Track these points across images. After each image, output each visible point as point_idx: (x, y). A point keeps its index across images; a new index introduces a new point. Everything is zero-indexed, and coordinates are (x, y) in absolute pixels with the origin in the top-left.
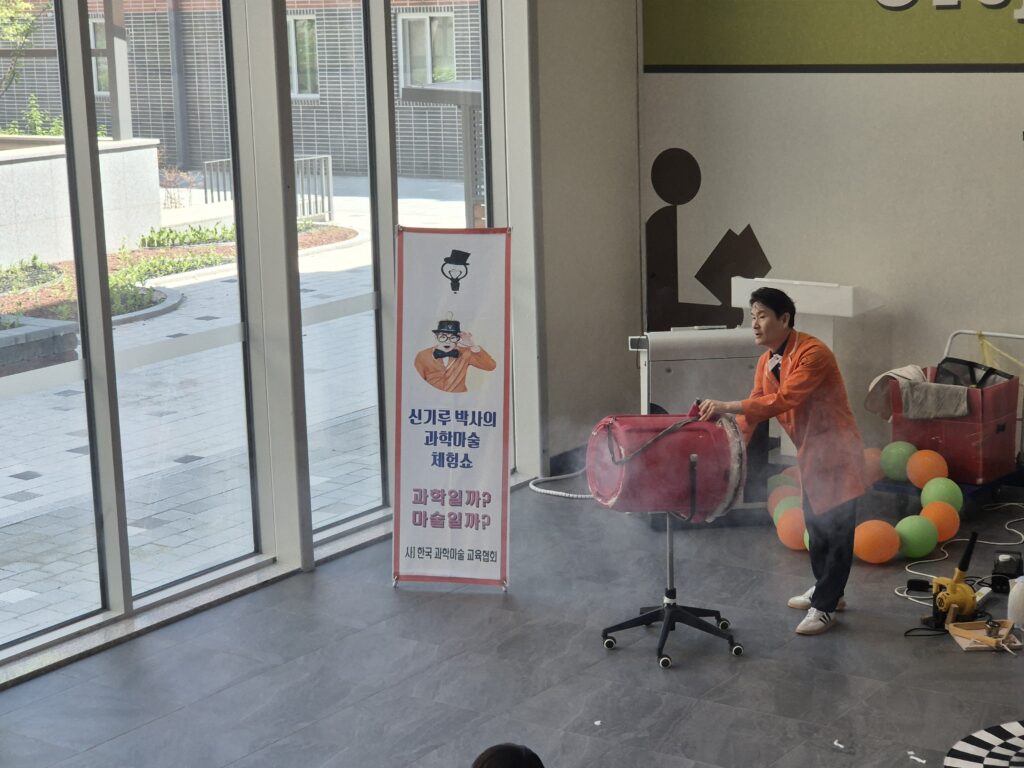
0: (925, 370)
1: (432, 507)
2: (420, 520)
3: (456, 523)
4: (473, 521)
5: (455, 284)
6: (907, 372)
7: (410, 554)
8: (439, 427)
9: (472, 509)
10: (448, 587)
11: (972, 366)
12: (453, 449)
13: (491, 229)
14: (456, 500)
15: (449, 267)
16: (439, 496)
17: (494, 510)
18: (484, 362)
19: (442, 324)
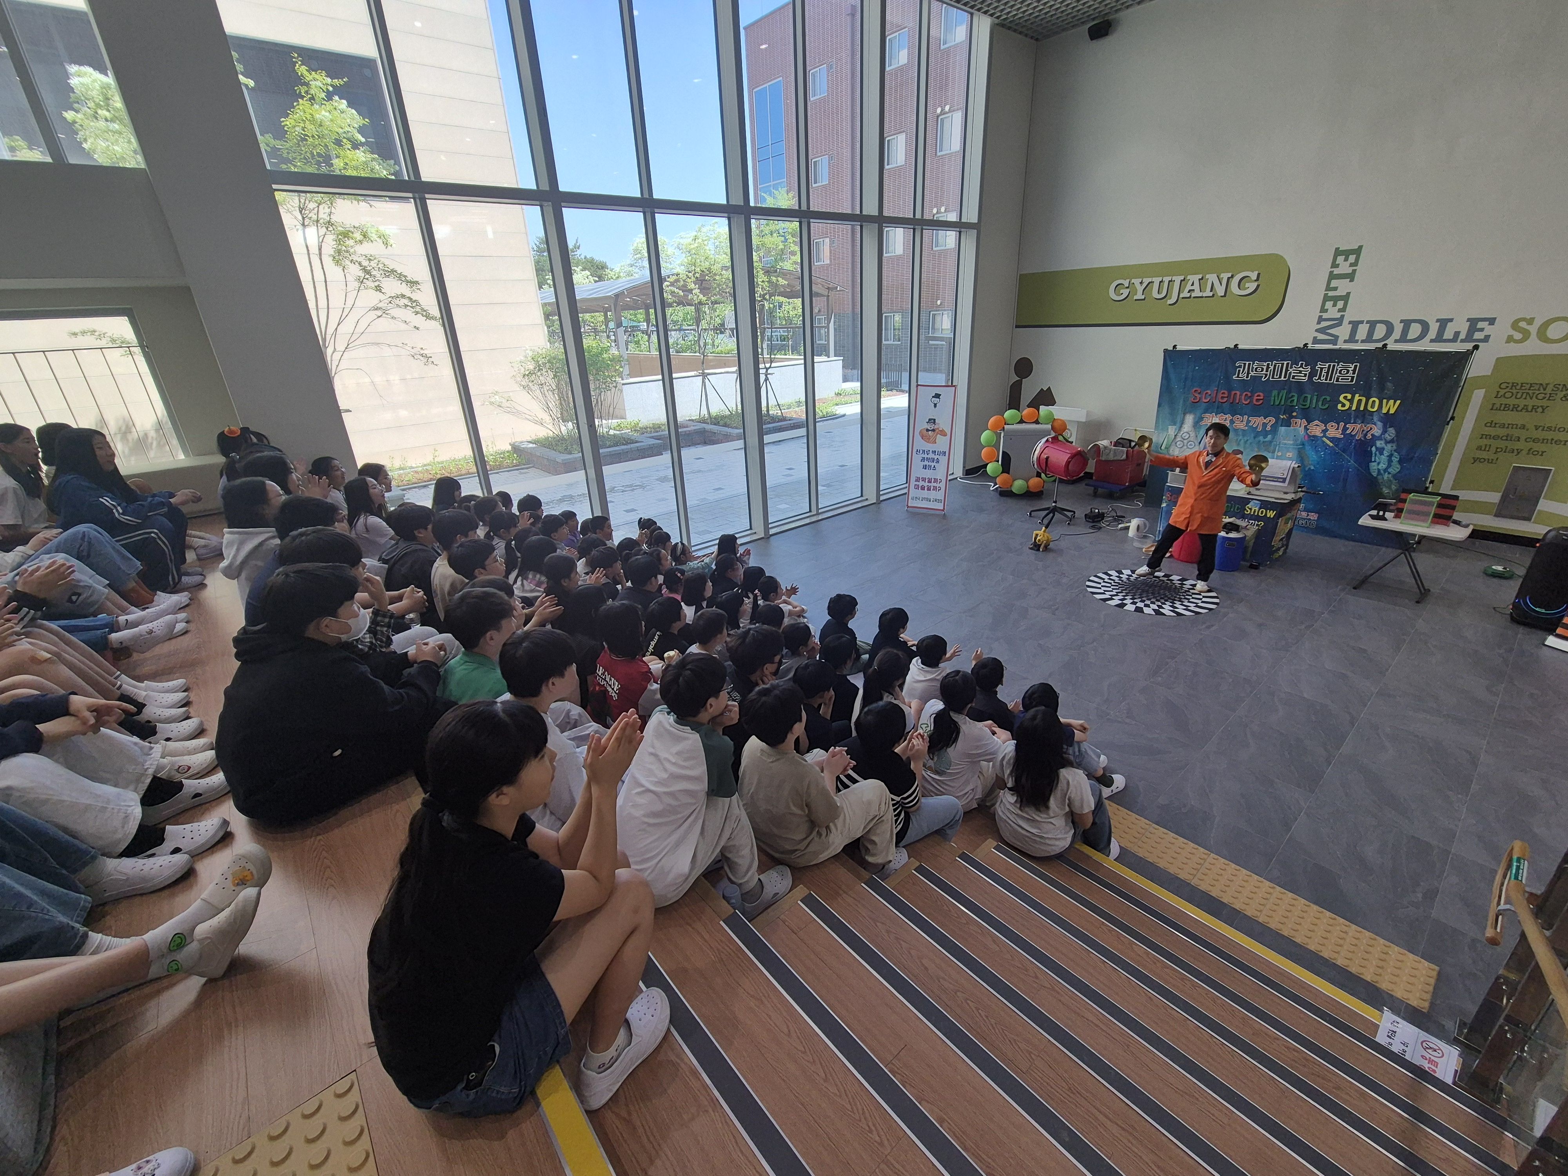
0: (1111, 442)
1: (921, 483)
2: (917, 487)
3: (929, 489)
4: (935, 488)
5: (935, 405)
6: (1104, 443)
7: (912, 499)
8: (926, 456)
9: (935, 484)
10: (925, 511)
11: (1130, 441)
12: (930, 464)
13: (952, 386)
14: (930, 482)
15: (934, 399)
16: (924, 480)
17: (942, 485)
18: (943, 433)
19: (930, 420)
